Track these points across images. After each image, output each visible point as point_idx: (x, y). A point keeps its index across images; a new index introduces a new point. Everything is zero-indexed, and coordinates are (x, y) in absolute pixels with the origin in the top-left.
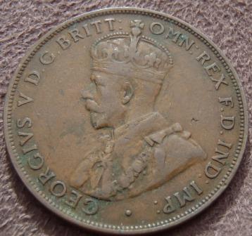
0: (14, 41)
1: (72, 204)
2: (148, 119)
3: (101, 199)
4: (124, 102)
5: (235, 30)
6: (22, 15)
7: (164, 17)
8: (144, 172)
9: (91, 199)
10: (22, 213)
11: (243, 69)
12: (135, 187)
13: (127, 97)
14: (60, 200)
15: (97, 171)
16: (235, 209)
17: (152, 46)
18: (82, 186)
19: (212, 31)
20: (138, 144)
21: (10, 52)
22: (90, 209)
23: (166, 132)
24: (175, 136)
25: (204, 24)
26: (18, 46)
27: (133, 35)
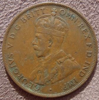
0: (3, 18)
1: (30, 87)
2: (58, 53)
3: (41, 85)
4: (49, 46)
5: (96, 10)
6: (6, 5)
7: (65, 7)
8: (56, 74)
9: (37, 85)
10: (12, 88)
11: (97, 28)
12: (53, 80)
13: (50, 44)
14: (26, 85)
15: (39, 74)
16: (90, 86)
17: (60, 21)
18: (34, 80)
19: (86, 10)
20: (54, 63)
21: (2, 23)
22: (37, 88)
23: (65, 58)
24: (68, 60)
25: (82, 7)
26: (5, 20)
27: (52, 16)
